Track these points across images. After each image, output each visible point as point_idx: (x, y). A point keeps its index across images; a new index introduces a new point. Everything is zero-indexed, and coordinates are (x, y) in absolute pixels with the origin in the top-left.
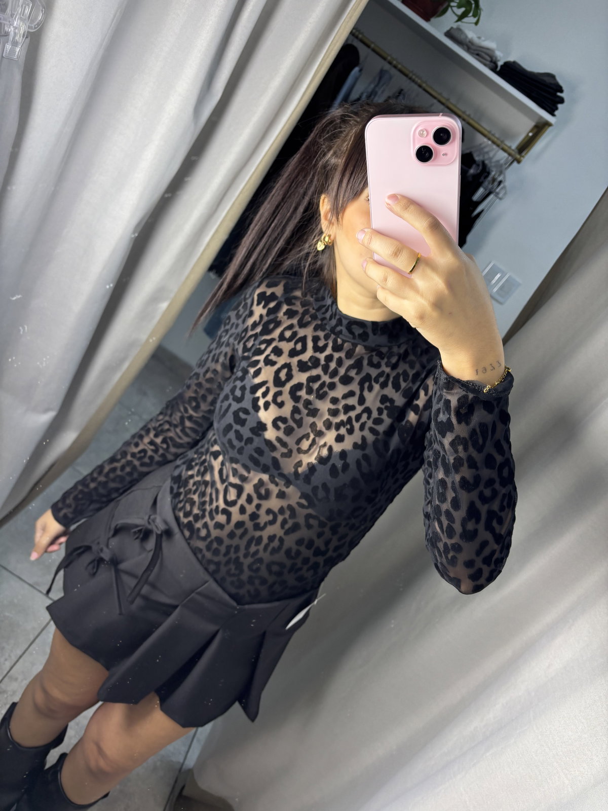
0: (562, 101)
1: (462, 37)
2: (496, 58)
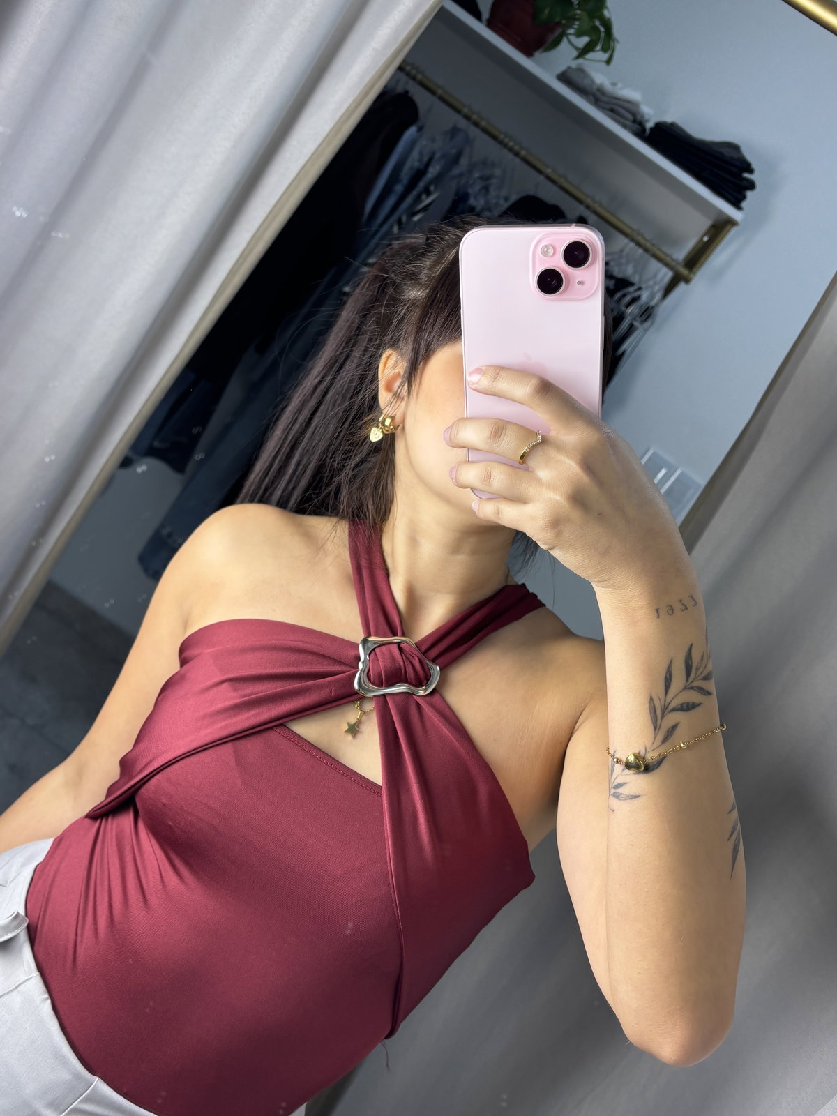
0: (751, 186)
1: (585, 83)
2: (643, 116)
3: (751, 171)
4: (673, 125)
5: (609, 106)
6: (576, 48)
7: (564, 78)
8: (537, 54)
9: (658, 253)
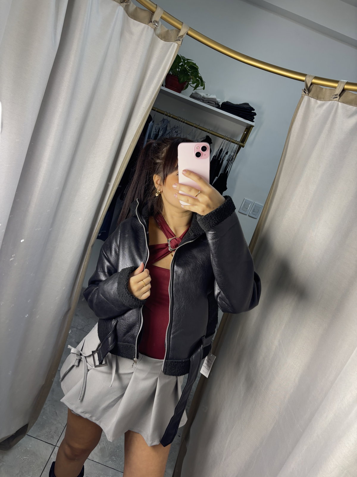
0: (255, 114)
1: (199, 96)
2: (218, 102)
3: (254, 110)
4: (227, 102)
5: (207, 102)
6: (193, 87)
7: (192, 96)
8: (182, 91)
9: (233, 141)
